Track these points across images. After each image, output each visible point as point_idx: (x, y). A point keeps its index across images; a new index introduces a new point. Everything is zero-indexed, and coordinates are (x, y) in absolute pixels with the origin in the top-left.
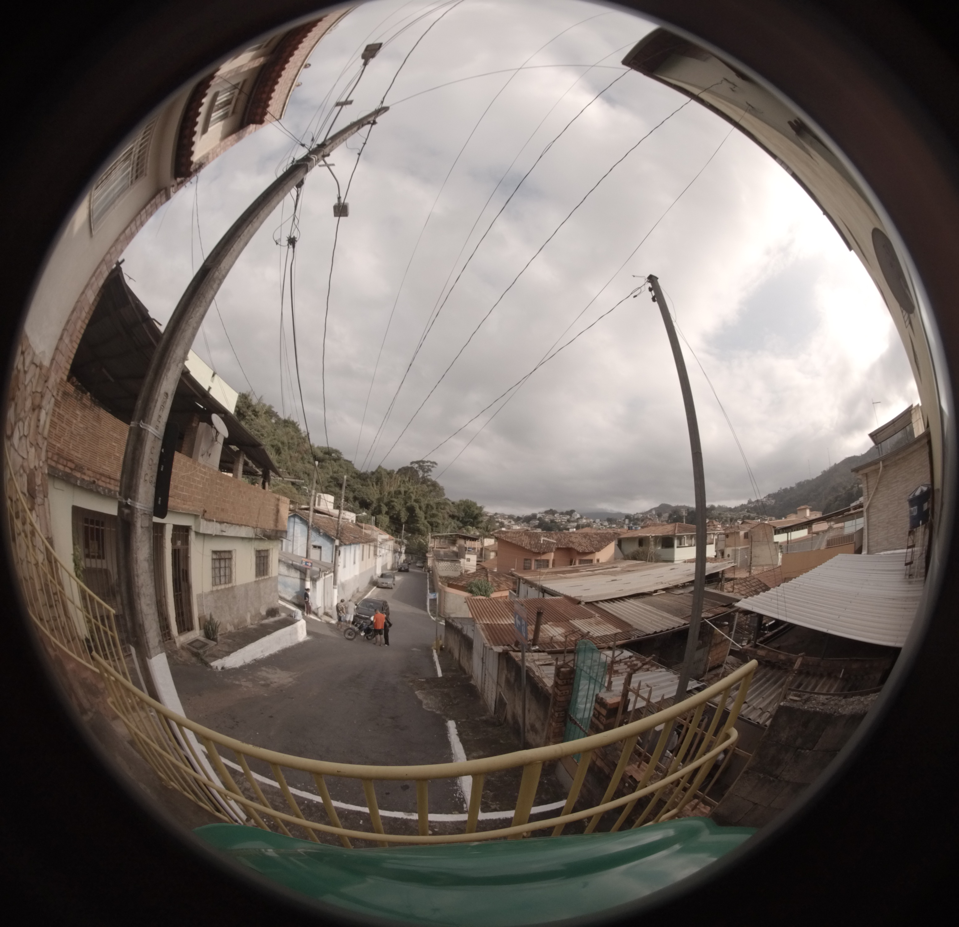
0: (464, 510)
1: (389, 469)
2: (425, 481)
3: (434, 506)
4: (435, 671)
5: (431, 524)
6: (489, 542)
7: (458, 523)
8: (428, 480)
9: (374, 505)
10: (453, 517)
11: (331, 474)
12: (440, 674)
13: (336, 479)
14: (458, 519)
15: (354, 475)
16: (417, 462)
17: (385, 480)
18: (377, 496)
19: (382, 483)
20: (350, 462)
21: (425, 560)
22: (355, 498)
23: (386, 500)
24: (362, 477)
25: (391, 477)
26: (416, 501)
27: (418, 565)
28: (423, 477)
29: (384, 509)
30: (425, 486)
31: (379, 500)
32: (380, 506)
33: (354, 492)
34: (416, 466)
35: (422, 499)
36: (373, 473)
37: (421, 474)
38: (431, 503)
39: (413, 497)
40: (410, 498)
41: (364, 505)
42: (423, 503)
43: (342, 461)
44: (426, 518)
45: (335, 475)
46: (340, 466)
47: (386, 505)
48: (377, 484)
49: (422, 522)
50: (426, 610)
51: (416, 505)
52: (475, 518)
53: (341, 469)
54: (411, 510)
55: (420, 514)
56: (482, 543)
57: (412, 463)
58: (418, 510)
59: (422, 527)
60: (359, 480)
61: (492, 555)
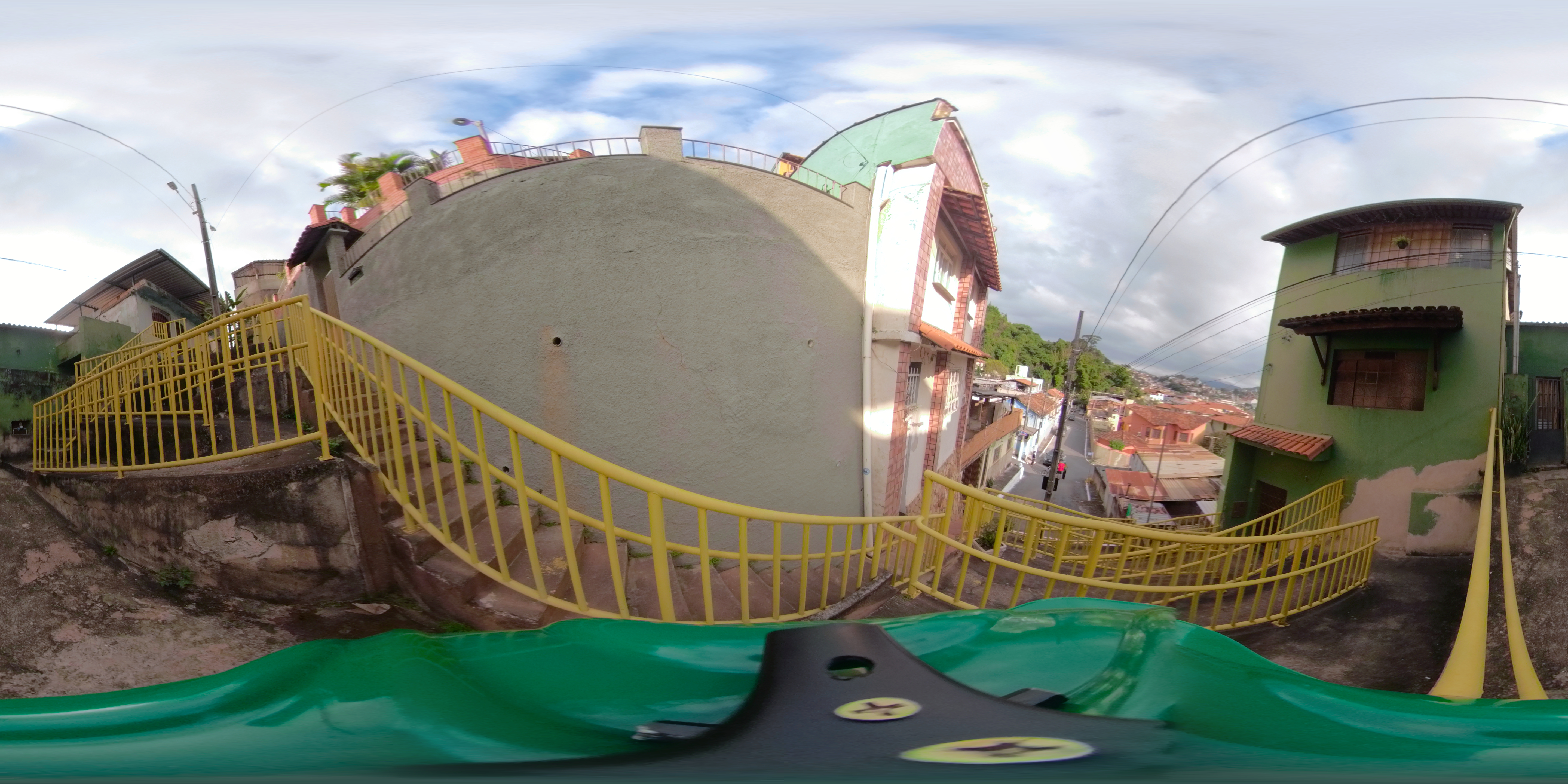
0: (1117, 373)
1: (1066, 340)
2: (1091, 350)
3: (1096, 371)
4: (1086, 496)
5: (1092, 383)
6: (1130, 402)
7: (1112, 382)
8: (1094, 349)
9: (1054, 368)
10: (1108, 377)
11: (1024, 343)
12: (1089, 499)
13: (1028, 349)
14: (1112, 379)
15: (1040, 345)
16: (1086, 336)
17: (1063, 349)
18: (1057, 361)
19: (1061, 351)
20: (1037, 334)
21: (1085, 409)
22: (1041, 363)
23: (1062, 365)
24: (1047, 347)
25: (1067, 347)
26: (1084, 366)
27: (1080, 413)
28: (1091, 347)
29: (1061, 371)
30: (1090, 353)
31: (1058, 364)
32: (1058, 368)
33: (1040, 358)
34: (1085, 338)
35: (1088, 365)
36: (1055, 344)
37: (1089, 344)
38: (1094, 369)
39: (1082, 364)
40: (1080, 364)
41: (1047, 367)
42: (1089, 367)
43: (1032, 334)
44: (1089, 379)
45: (1027, 345)
46: (1031, 338)
47: (1063, 368)
48: (1057, 351)
49: (1087, 382)
50: (1083, 454)
51: (1083, 370)
52: (1124, 379)
53: (1031, 341)
54: (1080, 373)
55: (1085, 375)
56: (1125, 402)
57: (1083, 336)
58: (1084, 374)
59: (1086, 386)
60: (1044, 349)
61: (1131, 412)
